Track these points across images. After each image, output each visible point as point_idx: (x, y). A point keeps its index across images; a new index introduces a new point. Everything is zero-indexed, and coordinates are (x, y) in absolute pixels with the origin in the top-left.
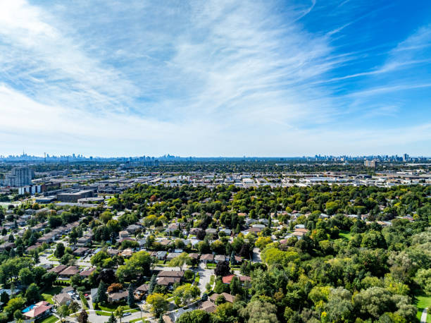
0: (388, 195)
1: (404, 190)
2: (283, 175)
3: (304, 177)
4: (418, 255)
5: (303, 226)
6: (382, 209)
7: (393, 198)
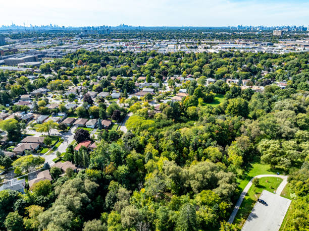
0: (276, 62)
2: (202, 42)
5: (185, 90)
6: (266, 74)
7: (280, 64)
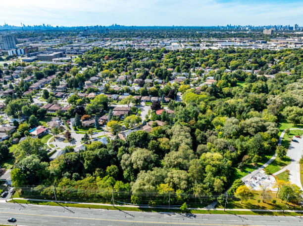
0: (276, 56)
1: (288, 52)
2: (202, 40)
3: (217, 42)
4: (288, 98)
5: (213, 78)
6: (270, 66)
7: (280, 58)
